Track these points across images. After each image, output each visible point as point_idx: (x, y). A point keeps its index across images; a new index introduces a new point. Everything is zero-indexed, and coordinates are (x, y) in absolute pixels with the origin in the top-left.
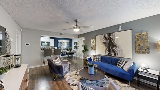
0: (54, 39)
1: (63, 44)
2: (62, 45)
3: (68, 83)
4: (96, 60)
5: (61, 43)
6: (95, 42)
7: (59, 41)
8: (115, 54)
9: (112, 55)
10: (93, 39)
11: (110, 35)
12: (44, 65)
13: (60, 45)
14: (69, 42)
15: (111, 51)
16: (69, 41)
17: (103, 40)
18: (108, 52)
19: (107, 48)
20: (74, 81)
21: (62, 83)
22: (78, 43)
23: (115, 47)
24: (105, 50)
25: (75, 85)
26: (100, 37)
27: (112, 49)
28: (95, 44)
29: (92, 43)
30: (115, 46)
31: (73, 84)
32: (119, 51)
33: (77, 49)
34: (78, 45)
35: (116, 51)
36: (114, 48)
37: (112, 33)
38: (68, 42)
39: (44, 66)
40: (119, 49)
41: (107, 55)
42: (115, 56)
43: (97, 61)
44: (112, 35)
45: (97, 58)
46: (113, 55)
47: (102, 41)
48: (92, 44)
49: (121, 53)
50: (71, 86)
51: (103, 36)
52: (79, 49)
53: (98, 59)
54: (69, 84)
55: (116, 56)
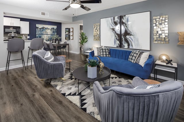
0: (28, 23)
1: (46, 32)
2: (43, 33)
3: (62, 92)
4: (103, 55)
5: (42, 29)
6: (100, 28)
7: (37, 25)
8: (129, 45)
9: (124, 46)
10: (97, 24)
11: (121, 18)
12: (7, 67)
13: (39, 32)
14: (57, 29)
15: (123, 41)
16: (56, 26)
17: (112, 25)
18: (118, 42)
19: (117, 37)
20: (71, 88)
21: (52, 94)
22: (71, 30)
23: (128, 35)
24: (115, 40)
25: (74, 94)
26: (107, 21)
27: (124, 38)
28: (99, 30)
29: (94, 29)
30: (129, 33)
31: (71, 93)
32: (134, 40)
33: (69, 39)
34: (71, 34)
35: (130, 41)
36: (128, 37)
37: (125, 16)
38: (53, 28)
39: (7, 69)
40: (134, 37)
41: (117, 47)
42: (129, 47)
43: (105, 56)
44: (124, 18)
45: (104, 51)
46: (126, 46)
47: (110, 27)
48: (94, 31)
49: (136, 43)
50: (68, 97)
51: (111, 20)
52: (73, 39)
53: (106, 52)
54: (64, 94)
55: (131, 47)
